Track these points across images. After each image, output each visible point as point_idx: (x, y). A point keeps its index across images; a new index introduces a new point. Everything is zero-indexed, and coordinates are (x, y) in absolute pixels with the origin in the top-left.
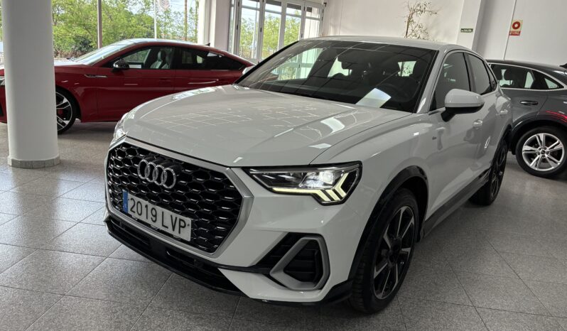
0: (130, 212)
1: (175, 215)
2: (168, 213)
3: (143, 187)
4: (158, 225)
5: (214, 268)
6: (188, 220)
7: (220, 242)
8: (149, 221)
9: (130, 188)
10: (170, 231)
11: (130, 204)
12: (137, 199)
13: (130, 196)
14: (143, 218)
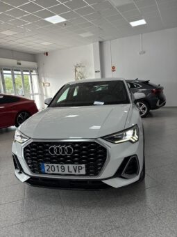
0: (46, 172)
1: (75, 166)
2: (71, 166)
3: (54, 158)
4: (66, 172)
5: (99, 181)
6: (83, 166)
7: (100, 170)
8: (60, 172)
9: (45, 161)
10: (73, 173)
11: (46, 168)
12: (50, 165)
13: (45, 165)
14: (56, 172)
